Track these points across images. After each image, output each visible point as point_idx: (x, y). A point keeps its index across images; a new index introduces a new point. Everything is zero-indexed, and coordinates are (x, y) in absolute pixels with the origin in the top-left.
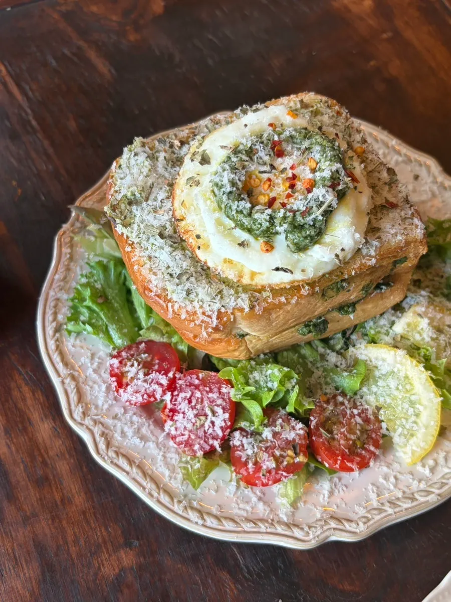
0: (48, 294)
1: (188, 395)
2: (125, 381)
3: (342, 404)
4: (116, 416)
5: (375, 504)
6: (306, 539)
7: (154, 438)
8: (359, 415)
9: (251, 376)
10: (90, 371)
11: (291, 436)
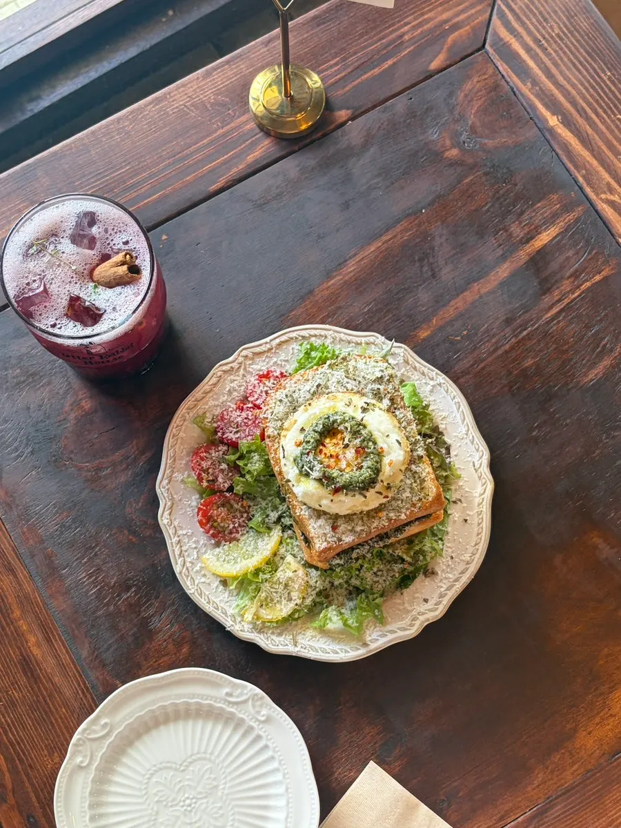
0: (330, 330)
1: (250, 418)
2: (263, 379)
3: (242, 516)
4: (245, 376)
5: (180, 532)
6: (161, 487)
7: (229, 400)
8: (234, 527)
9: (256, 454)
10: (275, 359)
11: (220, 480)
